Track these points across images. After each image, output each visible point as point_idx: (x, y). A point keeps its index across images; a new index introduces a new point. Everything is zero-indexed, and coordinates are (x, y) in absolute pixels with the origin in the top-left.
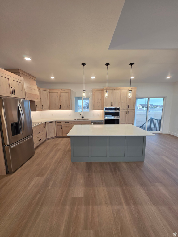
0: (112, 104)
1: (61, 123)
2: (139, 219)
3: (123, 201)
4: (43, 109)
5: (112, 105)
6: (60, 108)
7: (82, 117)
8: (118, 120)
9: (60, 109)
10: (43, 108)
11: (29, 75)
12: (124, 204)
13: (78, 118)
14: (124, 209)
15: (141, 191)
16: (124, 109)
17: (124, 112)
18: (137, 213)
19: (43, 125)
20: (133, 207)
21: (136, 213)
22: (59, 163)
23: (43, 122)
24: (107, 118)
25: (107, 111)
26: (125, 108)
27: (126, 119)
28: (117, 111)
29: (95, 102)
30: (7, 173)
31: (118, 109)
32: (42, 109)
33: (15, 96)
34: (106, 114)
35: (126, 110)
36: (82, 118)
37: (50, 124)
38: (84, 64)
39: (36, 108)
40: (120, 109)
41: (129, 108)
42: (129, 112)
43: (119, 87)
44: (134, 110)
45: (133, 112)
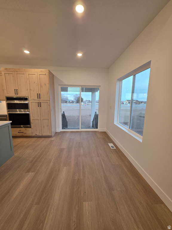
5: (16, 93)
16: (33, 100)
26: (36, 98)
27: (39, 112)
35: (37, 101)
40: (29, 99)
41: (41, 99)
42: (42, 103)
43: (24, 69)
44: (48, 101)
45: (47, 103)
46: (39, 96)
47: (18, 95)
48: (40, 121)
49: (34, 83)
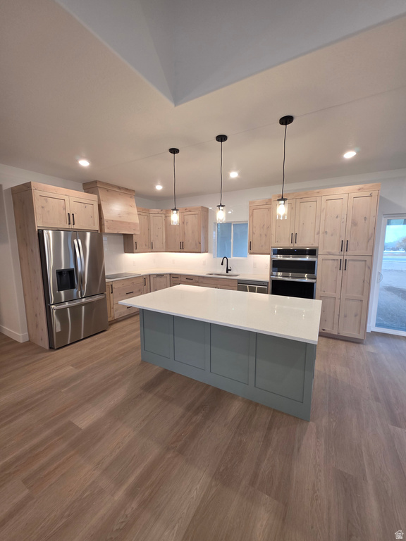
0: (294, 237)
1: (180, 279)
2: (112, 538)
3: (132, 479)
4: (154, 249)
5: (294, 240)
6: (182, 248)
7: (228, 270)
8: (312, 284)
9: (182, 250)
10: (151, 248)
11: (119, 188)
12: (125, 487)
13: (219, 271)
14: (112, 495)
15: (198, 486)
16: (329, 254)
17: (331, 261)
18: (124, 524)
19: (142, 280)
20: (133, 505)
21: (122, 522)
22: (121, 355)
23: (142, 274)
24: (280, 276)
25: (280, 257)
26: (337, 249)
27: (339, 282)
28: (307, 258)
29: (253, 233)
30: (50, 348)
31: (313, 252)
32: (150, 250)
33: (76, 227)
34: (276, 265)
35: (339, 258)
36: (227, 272)
37: (158, 279)
38: (174, 151)
39: (135, 248)
40: (320, 252)
41: (349, 252)
42: (350, 262)
43: (318, 191)
44: (367, 258)
45: (364, 263)
46: (345, 246)
47: (296, 245)
48: (338, 301)
49: (337, 217)
